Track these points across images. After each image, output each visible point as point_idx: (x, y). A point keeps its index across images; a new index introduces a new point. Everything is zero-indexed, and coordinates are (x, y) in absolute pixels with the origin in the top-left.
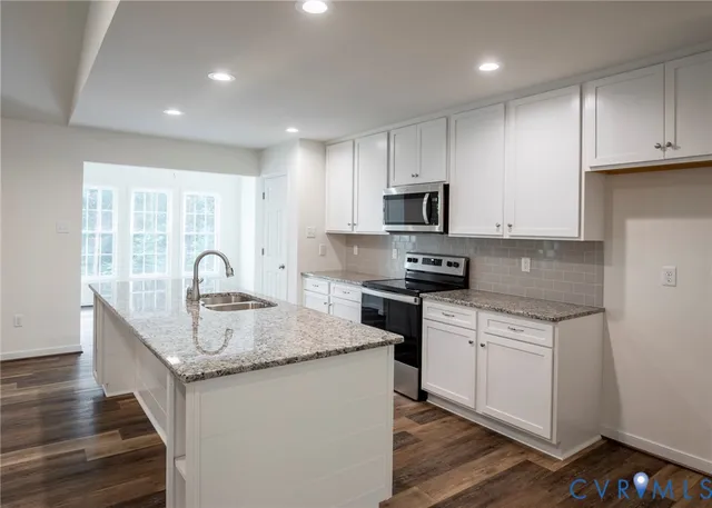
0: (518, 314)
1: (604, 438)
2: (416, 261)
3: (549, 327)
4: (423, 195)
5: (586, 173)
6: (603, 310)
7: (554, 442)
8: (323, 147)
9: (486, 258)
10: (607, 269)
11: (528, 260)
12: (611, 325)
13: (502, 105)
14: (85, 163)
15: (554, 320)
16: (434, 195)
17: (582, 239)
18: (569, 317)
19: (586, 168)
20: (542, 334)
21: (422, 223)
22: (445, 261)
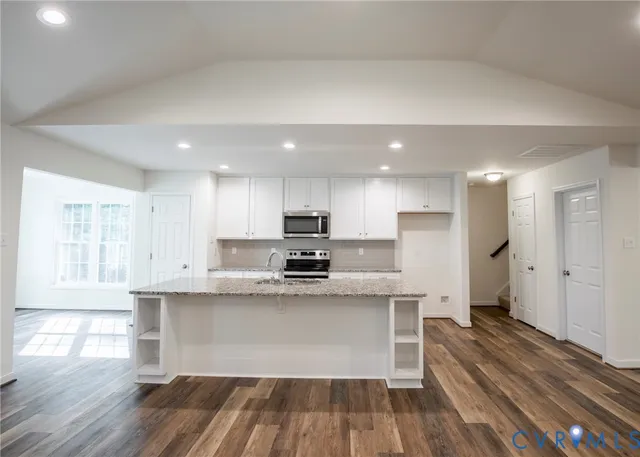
2: (295, 254)
4: (317, 218)
10: (396, 252)
11: (362, 249)
14: (25, 169)
16: (323, 218)
19: (398, 211)
21: (317, 233)
22: (318, 252)
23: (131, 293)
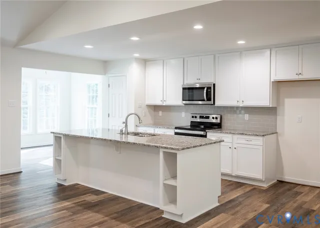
0: (250, 135)
1: (278, 180)
2: (196, 117)
3: (261, 138)
4: (204, 88)
5: (272, 82)
6: (277, 133)
7: (264, 180)
8: (145, 62)
9: (229, 115)
10: (278, 117)
11: (248, 115)
12: (279, 138)
13: (239, 53)
14: (23, 68)
15: (263, 136)
16: (209, 88)
17: (271, 106)
18: (267, 135)
19: (272, 80)
20: (258, 141)
21: (204, 100)
22: (211, 117)
23: (51, 133)
